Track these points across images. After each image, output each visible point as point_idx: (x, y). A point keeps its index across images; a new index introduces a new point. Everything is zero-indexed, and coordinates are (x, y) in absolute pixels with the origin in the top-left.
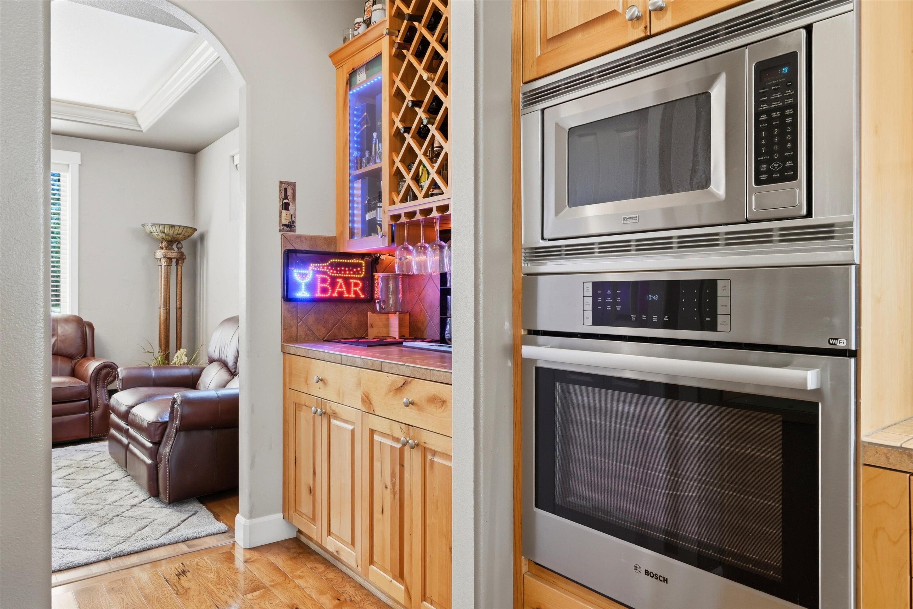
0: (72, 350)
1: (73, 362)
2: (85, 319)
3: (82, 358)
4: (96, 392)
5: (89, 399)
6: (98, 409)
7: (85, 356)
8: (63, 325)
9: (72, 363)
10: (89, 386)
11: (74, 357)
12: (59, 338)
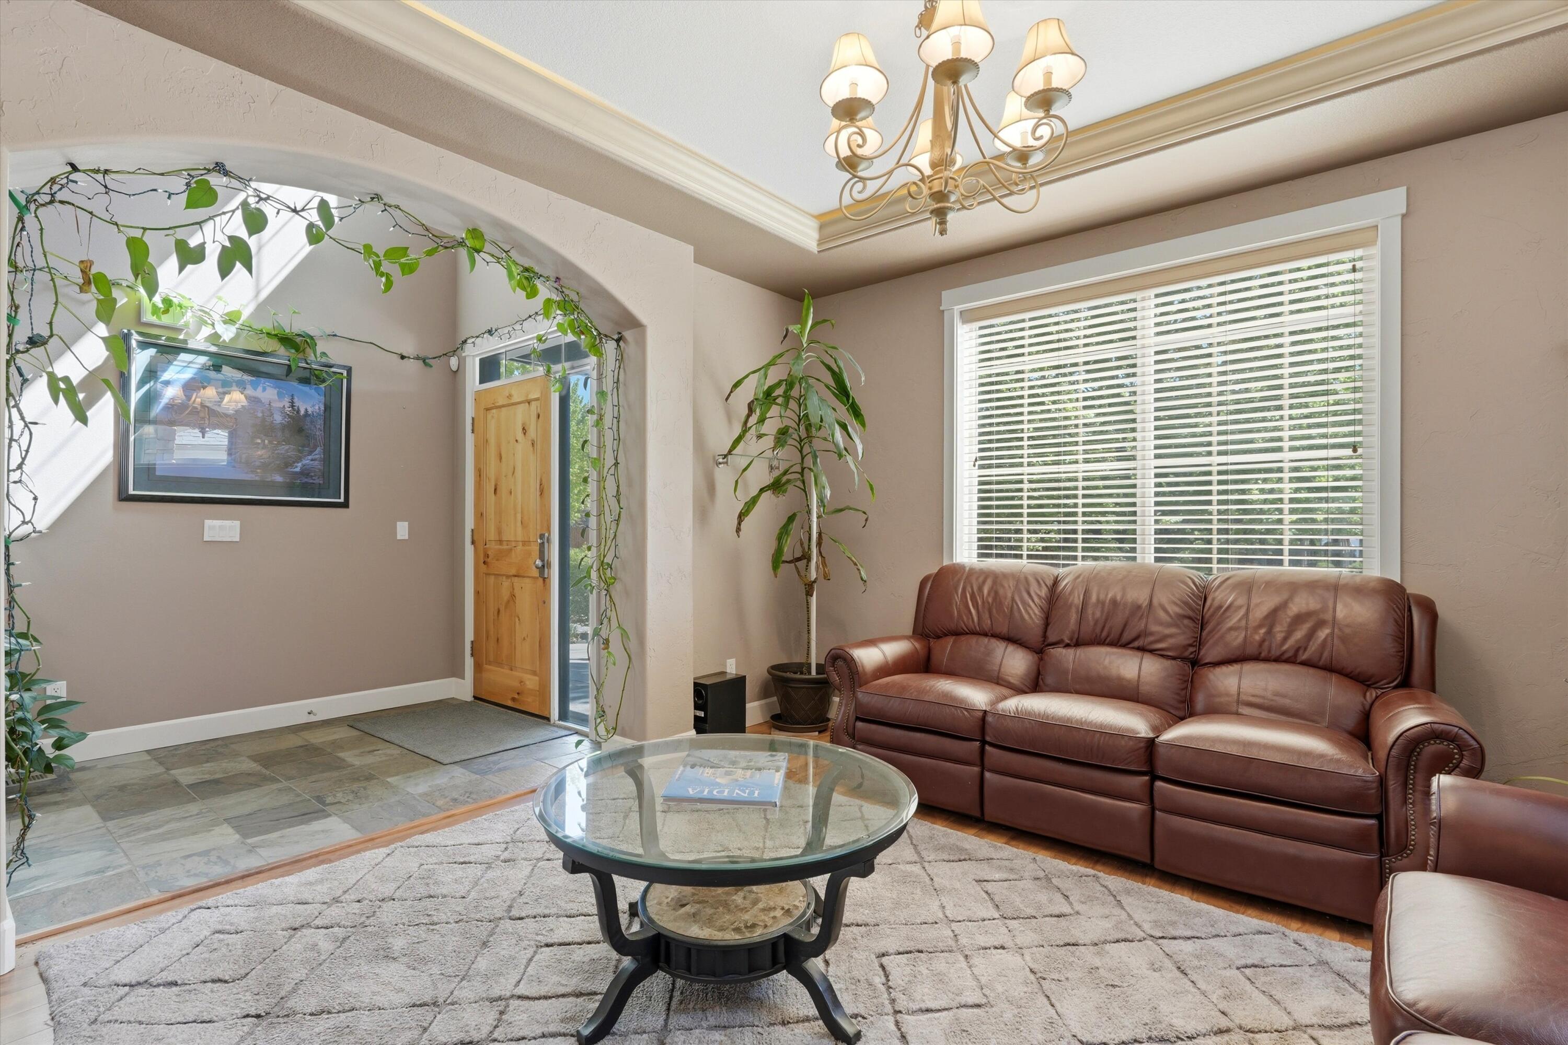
0: (1366, 664)
1: (1368, 694)
2: (1411, 589)
3: (1395, 687)
4: (1405, 801)
5: (1379, 817)
6: (1408, 855)
7: (1405, 683)
8: (1349, 600)
9: (1365, 697)
10: (1382, 781)
11: (1373, 680)
12: (1336, 630)
